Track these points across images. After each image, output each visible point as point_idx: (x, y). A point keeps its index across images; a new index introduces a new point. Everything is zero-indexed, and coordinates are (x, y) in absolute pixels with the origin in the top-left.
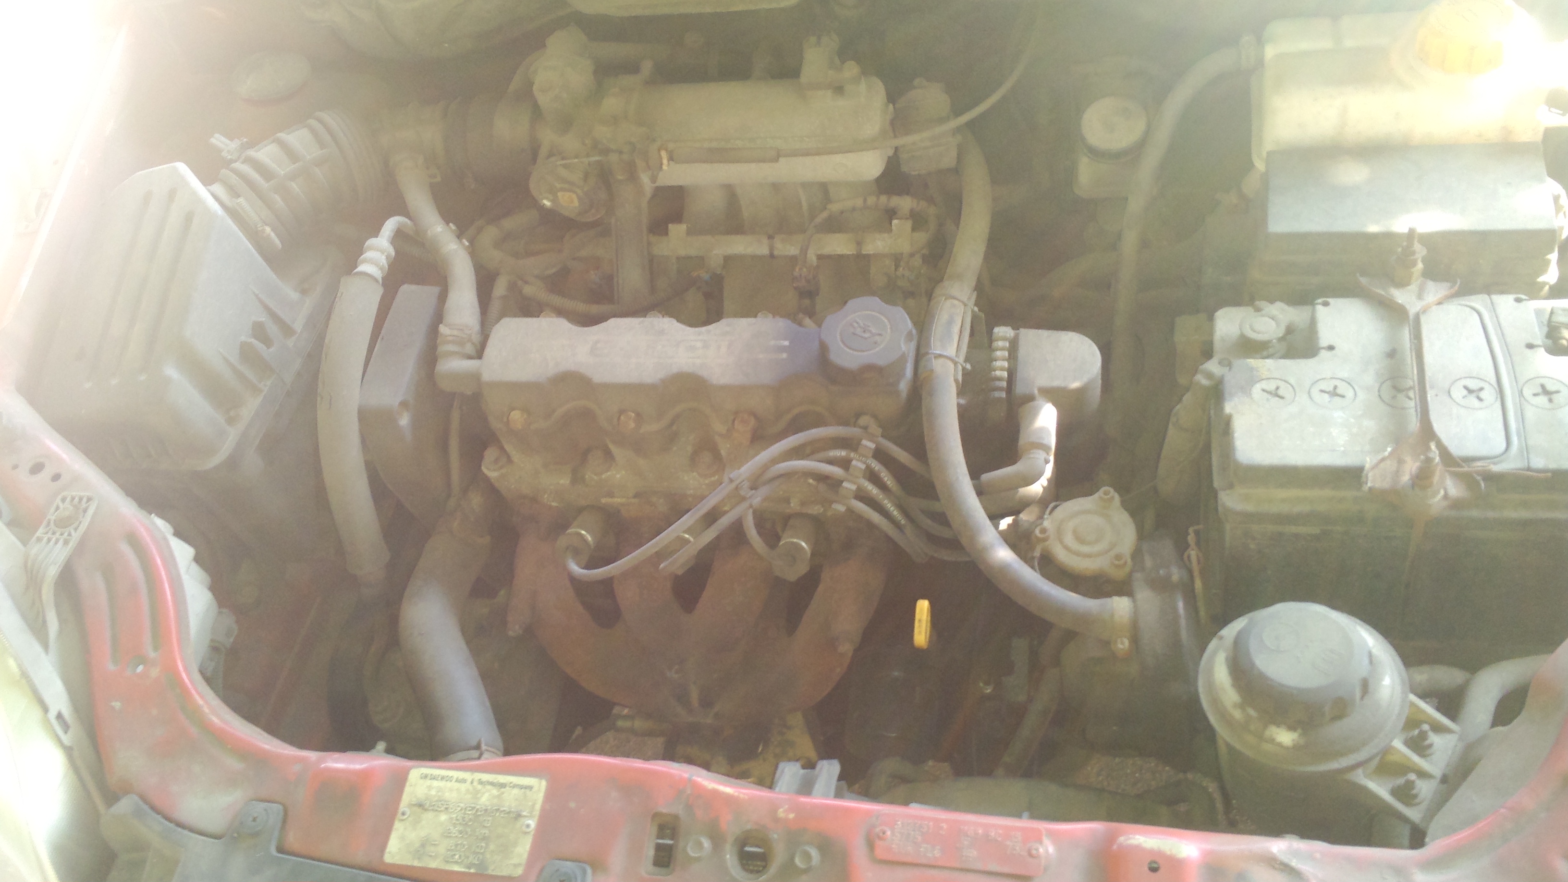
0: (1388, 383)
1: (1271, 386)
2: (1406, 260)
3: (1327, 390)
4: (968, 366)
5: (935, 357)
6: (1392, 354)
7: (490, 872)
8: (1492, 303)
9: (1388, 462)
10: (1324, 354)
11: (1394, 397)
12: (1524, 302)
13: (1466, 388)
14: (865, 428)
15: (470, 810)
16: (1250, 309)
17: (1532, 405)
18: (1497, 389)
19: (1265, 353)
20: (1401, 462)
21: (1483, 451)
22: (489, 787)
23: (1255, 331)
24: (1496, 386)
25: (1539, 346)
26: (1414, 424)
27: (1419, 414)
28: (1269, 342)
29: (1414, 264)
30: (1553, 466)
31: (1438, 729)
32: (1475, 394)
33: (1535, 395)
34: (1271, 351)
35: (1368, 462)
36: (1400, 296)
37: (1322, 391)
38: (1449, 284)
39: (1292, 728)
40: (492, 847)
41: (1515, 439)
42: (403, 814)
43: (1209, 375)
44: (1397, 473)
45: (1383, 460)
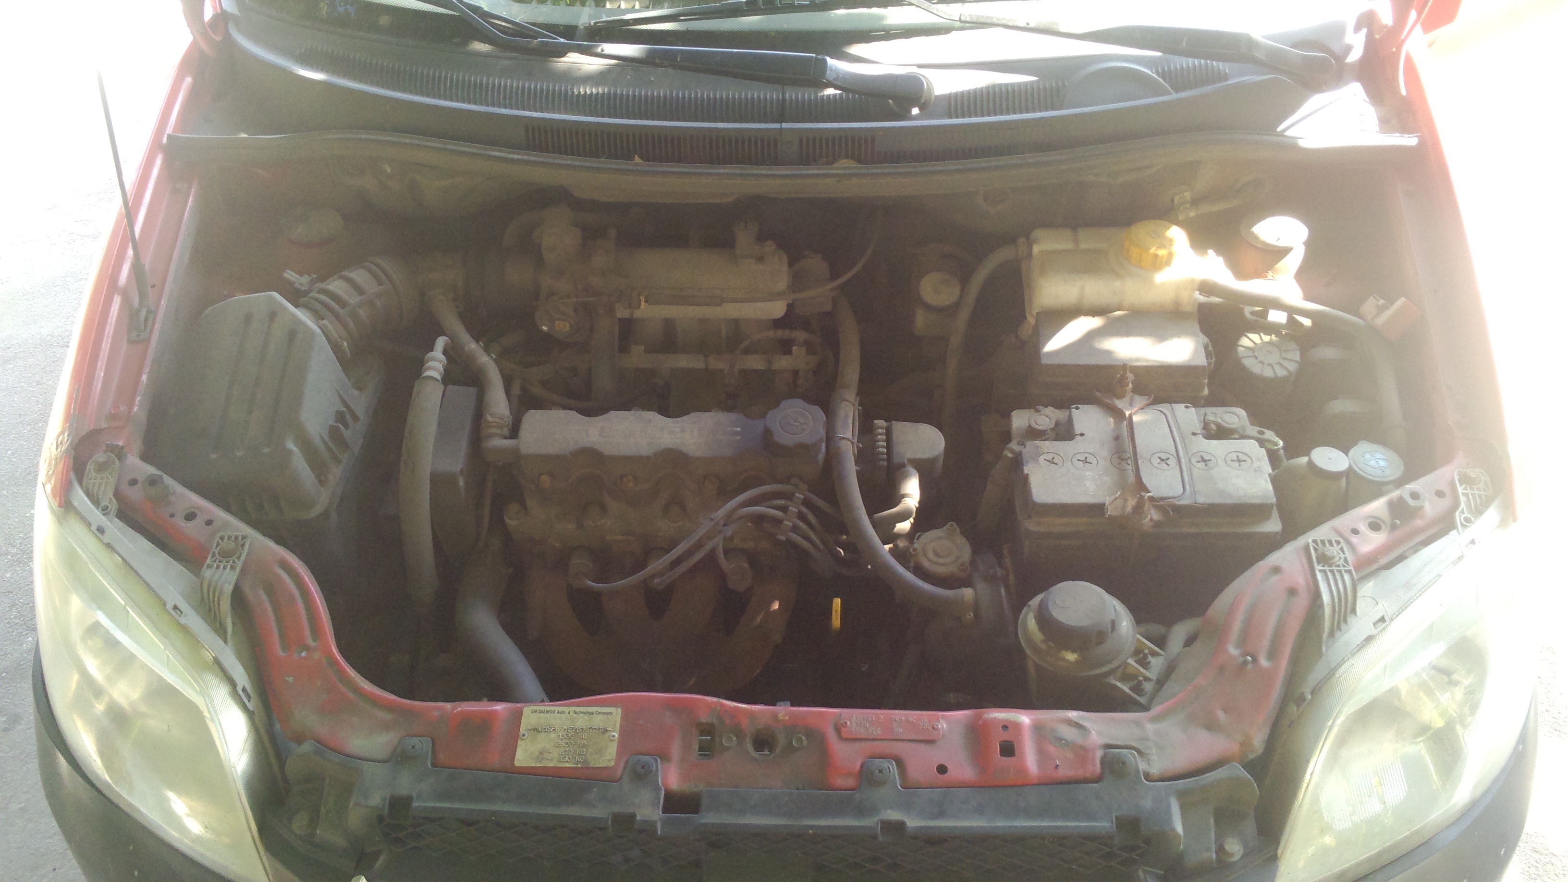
0: (1116, 456)
1: (1049, 457)
2: (1122, 381)
3: (1082, 460)
4: (861, 445)
5: (840, 439)
6: (1117, 438)
7: (592, 765)
8: (1172, 409)
9: (1118, 500)
10: (1078, 438)
11: (1119, 464)
12: (1190, 408)
13: (1159, 458)
14: (796, 485)
15: (570, 730)
16: (1032, 411)
17: (1197, 468)
18: (1177, 459)
19: (1043, 438)
20: (1125, 500)
21: (1171, 494)
22: (581, 715)
23: (1037, 424)
24: (1176, 456)
25: (1199, 434)
26: (1131, 478)
27: (1134, 473)
28: (1045, 431)
29: (1128, 385)
30: (1209, 501)
31: (1154, 654)
32: (1164, 462)
33: (1198, 462)
34: (1047, 436)
35: (1108, 500)
36: (1119, 404)
37: (1078, 460)
38: (1147, 397)
39: (1074, 651)
40: (590, 750)
41: (1188, 487)
42: (524, 735)
43: (1012, 451)
44: (1124, 507)
45: (1116, 499)
